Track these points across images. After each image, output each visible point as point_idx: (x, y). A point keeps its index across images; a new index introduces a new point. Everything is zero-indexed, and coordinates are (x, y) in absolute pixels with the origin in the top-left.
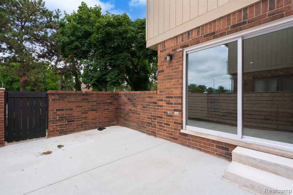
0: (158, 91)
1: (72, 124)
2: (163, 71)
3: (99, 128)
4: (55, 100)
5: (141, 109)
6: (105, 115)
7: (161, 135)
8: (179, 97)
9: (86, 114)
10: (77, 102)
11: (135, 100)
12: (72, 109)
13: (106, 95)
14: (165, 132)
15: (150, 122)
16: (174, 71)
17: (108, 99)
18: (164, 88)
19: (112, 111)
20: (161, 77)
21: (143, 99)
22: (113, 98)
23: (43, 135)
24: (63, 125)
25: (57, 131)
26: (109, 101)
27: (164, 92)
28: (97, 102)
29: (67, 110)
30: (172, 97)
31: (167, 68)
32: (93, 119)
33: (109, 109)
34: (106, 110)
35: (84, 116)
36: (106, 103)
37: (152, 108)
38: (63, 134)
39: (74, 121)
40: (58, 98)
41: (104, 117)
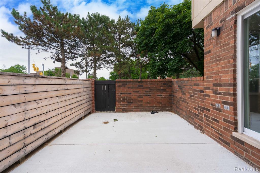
0: (205, 77)
1: (130, 105)
2: (209, 52)
3: (152, 112)
4: (119, 86)
5: (189, 98)
6: (158, 100)
7: (208, 131)
8: (229, 85)
9: (142, 98)
10: (135, 88)
11: (184, 87)
12: (131, 94)
13: (159, 82)
14: (213, 129)
15: (197, 114)
16: (222, 49)
17: (161, 86)
18: (211, 74)
19: (165, 97)
20: (207, 60)
21: (190, 86)
22: (166, 85)
23: (113, 110)
24: (125, 105)
25: (121, 108)
26: (162, 88)
27: (210, 78)
28: (151, 89)
29: (127, 94)
30: (220, 85)
31: (214, 47)
32: (147, 103)
33: (162, 95)
34: (159, 96)
35: (140, 99)
36: (159, 90)
37: (199, 98)
38: (125, 112)
39: (132, 103)
40: (121, 85)
41: (157, 103)
